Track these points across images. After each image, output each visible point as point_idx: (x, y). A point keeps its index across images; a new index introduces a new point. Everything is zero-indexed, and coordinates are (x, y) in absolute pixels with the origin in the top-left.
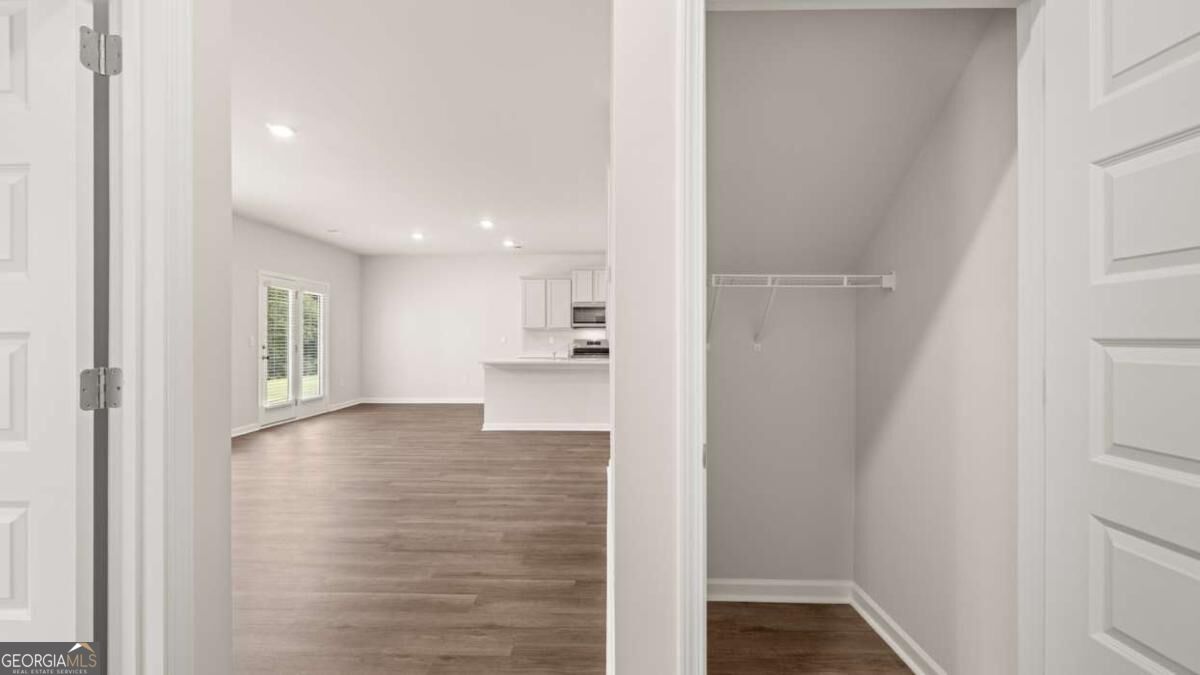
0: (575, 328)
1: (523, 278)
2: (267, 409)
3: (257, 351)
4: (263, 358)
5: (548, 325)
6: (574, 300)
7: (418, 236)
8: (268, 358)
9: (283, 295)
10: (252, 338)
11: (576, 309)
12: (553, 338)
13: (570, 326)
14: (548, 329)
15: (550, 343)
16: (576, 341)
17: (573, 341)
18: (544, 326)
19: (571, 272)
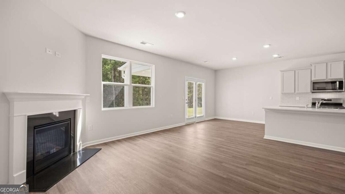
0: (313, 92)
1: (282, 71)
2: (187, 119)
3: (185, 100)
4: (186, 103)
5: (297, 92)
6: (312, 80)
7: (234, 59)
8: (188, 103)
9: (192, 84)
10: (183, 97)
11: (313, 83)
12: (299, 97)
13: (310, 92)
14: (295, 93)
15: (297, 99)
16: (313, 99)
17: (312, 99)
18: (294, 92)
19: (311, 65)
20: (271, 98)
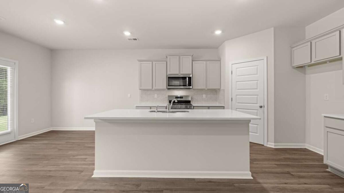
0: (169, 89)
1: (139, 61)
6: (168, 74)
11: (169, 78)
12: (157, 95)
13: (166, 88)
14: (153, 89)
15: (155, 97)
16: (169, 96)
17: (167, 96)
18: (151, 88)
19: (167, 57)
20: (129, 95)
